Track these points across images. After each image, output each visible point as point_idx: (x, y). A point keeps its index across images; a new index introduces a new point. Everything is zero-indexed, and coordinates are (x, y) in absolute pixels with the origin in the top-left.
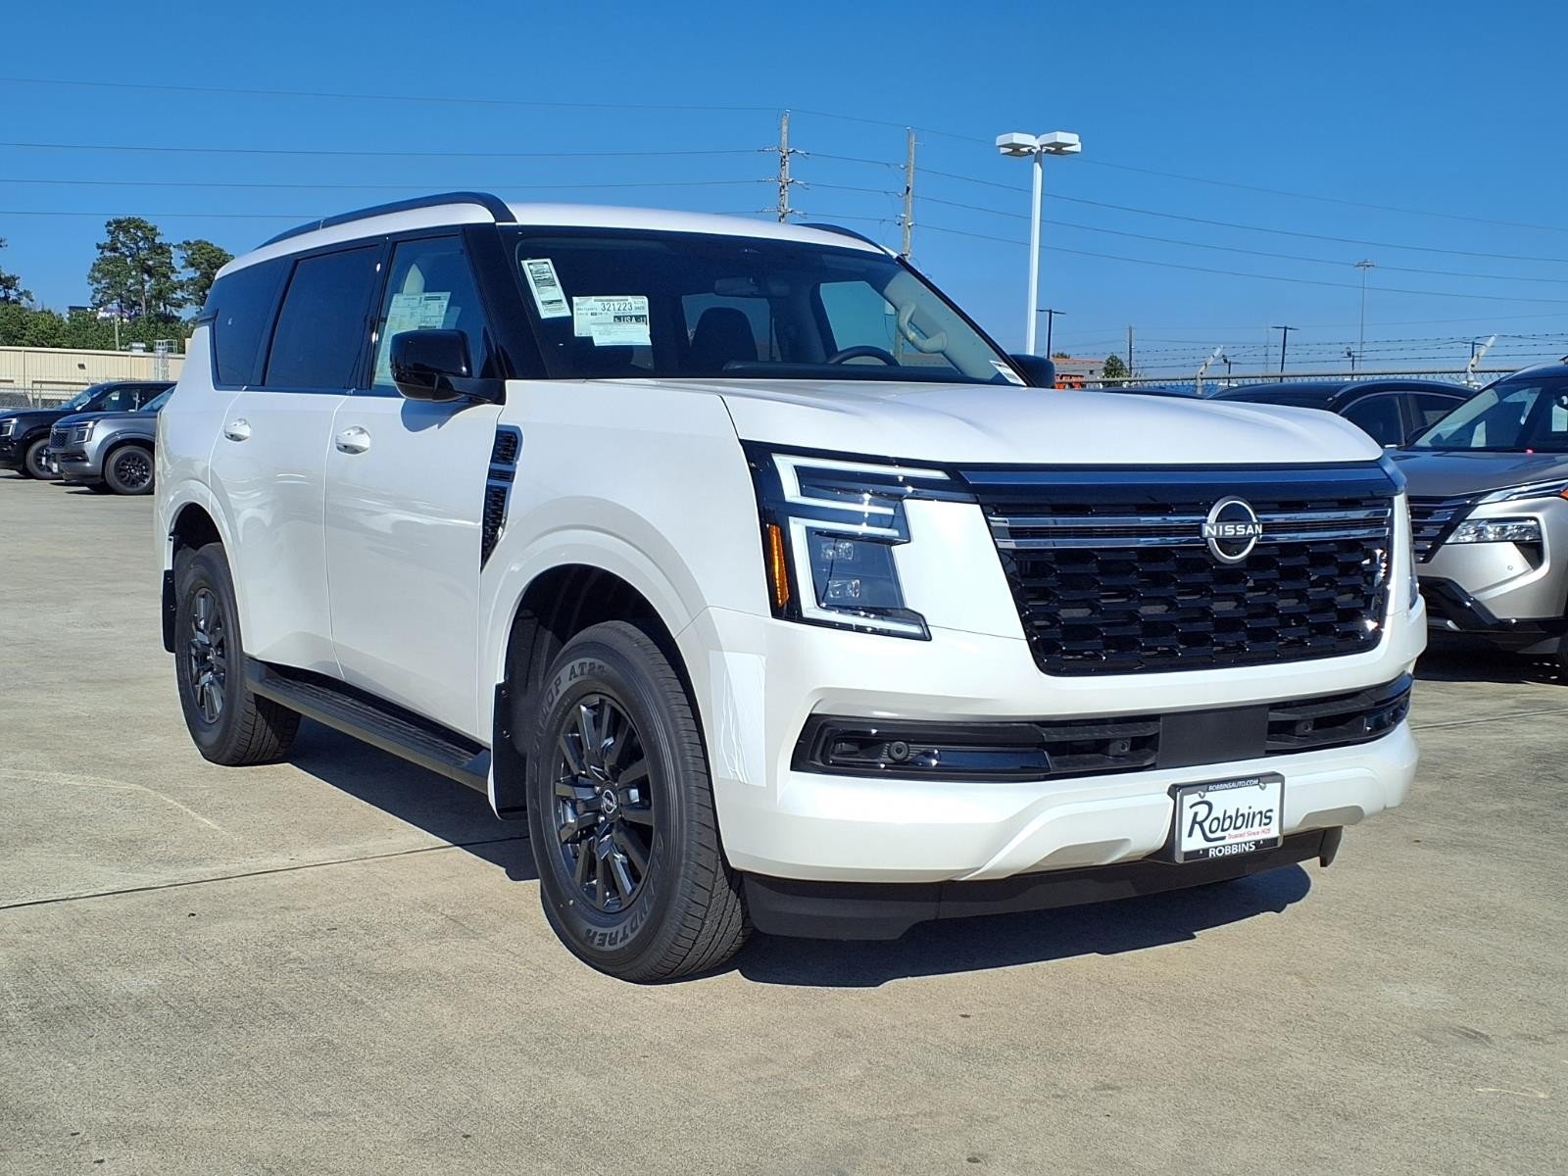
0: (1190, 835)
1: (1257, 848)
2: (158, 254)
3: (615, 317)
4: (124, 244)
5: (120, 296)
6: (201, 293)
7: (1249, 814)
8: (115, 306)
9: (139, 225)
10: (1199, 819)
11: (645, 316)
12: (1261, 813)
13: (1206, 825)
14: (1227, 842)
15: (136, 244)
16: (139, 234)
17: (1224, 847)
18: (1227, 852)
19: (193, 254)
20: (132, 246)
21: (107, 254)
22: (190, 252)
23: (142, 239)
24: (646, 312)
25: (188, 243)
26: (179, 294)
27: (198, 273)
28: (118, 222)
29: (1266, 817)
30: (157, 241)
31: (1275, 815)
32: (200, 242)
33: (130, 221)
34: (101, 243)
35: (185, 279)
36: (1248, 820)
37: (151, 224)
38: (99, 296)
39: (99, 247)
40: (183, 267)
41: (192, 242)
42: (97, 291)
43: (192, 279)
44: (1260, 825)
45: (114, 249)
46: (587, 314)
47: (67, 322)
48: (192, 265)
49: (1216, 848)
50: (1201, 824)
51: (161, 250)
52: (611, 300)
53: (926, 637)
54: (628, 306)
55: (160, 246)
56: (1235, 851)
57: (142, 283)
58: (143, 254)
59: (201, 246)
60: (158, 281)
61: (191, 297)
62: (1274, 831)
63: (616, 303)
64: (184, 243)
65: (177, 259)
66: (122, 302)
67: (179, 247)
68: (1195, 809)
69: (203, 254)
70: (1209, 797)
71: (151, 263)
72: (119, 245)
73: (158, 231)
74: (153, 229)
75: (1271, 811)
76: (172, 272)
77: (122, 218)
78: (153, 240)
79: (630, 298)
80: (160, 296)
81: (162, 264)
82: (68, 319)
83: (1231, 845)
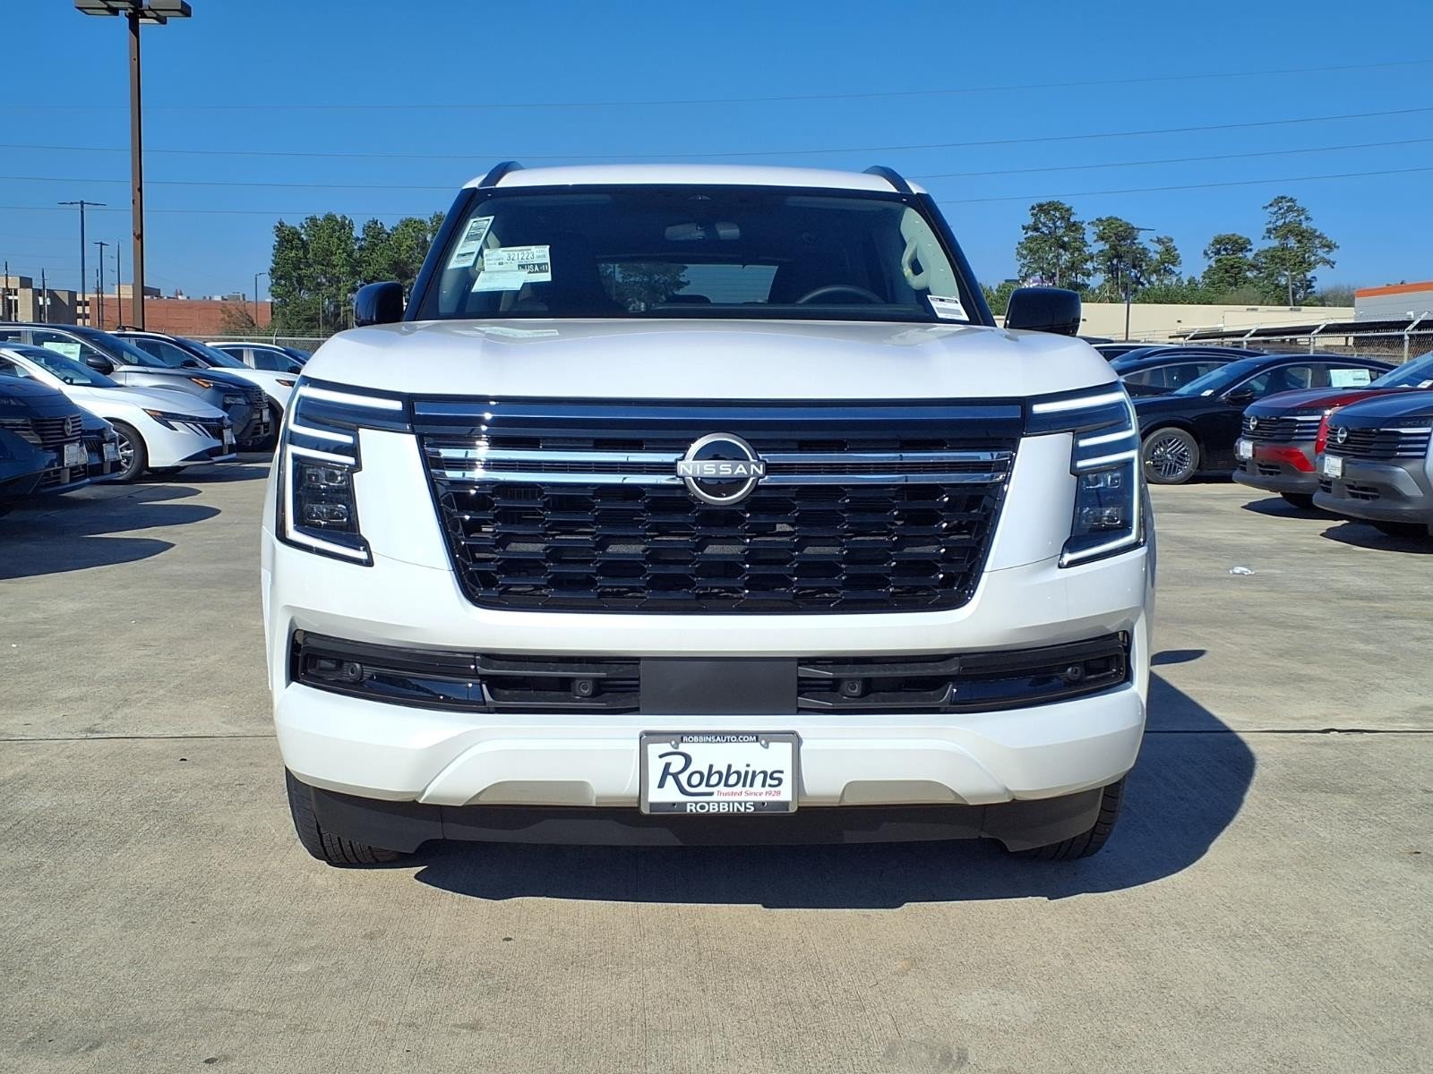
0: (661, 785)
1: (755, 810)
2: (1072, 231)
3: (519, 266)
4: (1044, 225)
5: (1042, 269)
6: (1109, 263)
7: (747, 773)
8: (1038, 278)
9: (1055, 206)
10: (672, 770)
11: (547, 264)
12: (765, 773)
13: (683, 778)
14: (715, 798)
15: (1054, 223)
16: (1057, 214)
17: (708, 803)
18: (713, 809)
19: (1104, 229)
20: (1051, 225)
21: (1030, 233)
22: (1101, 228)
23: (1059, 219)
24: (547, 260)
25: (1100, 220)
26: (1089, 265)
27: (1107, 247)
28: (1040, 206)
29: (772, 778)
30: (1072, 220)
31: (787, 778)
32: (1111, 218)
33: (1049, 204)
34: (1026, 225)
35: (1095, 252)
36: (746, 778)
37: (1067, 206)
38: (1025, 270)
39: (1024, 228)
40: (1095, 241)
41: (1104, 219)
42: (1023, 266)
43: (1102, 251)
44: (763, 785)
45: (1036, 229)
46: (495, 264)
47: (995, 293)
48: (1102, 239)
49: (696, 803)
50: (675, 776)
51: (1074, 227)
52: (516, 251)
53: (369, 563)
54: (531, 255)
55: (1074, 224)
56: (724, 809)
57: (1058, 257)
58: (1060, 232)
59: (1111, 221)
60: (1072, 254)
61: (1100, 266)
62: (785, 794)
63: (516, 253)
64: (1097, 220)
65: (1090, 236)
66: (1043, 274)
67: (1092, 223)
68: (667, 759)
69: (1112, 229)
70: (683, 748)
71: (1066, 239)
72: (1040, 225)
73: (1073, 210)
74: (1068, 210)
75: (781, 772)
76: (1085, 246)
77: (1044, 201)
78: (1069, 219)
79: (533, 248)
80: (1073, 267)
81: (1076, 240)
82: (997, 290)
83: (719, 803)
